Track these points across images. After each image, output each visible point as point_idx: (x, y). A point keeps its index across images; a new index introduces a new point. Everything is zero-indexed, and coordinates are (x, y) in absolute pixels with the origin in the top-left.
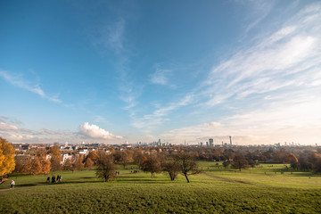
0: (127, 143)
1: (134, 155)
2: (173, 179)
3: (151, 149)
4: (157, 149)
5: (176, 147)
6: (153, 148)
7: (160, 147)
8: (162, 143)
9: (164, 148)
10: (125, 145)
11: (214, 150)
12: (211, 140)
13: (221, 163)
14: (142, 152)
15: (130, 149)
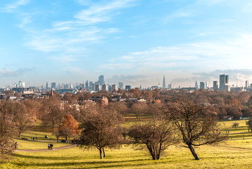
0: (24, 85)
1: (42, 109)
2: (155, 156)
3: (82, 98)
4: (97, 98)
5: (144, 93)
6: (86, 96)
7: (103, 93)
8: (108, 84)
9: (114, 95)
10: (19, 90)
11: (228, 98)
12: (224, 78)
13: (242, 123)
14: (62, 105)
15: (30, 97)
